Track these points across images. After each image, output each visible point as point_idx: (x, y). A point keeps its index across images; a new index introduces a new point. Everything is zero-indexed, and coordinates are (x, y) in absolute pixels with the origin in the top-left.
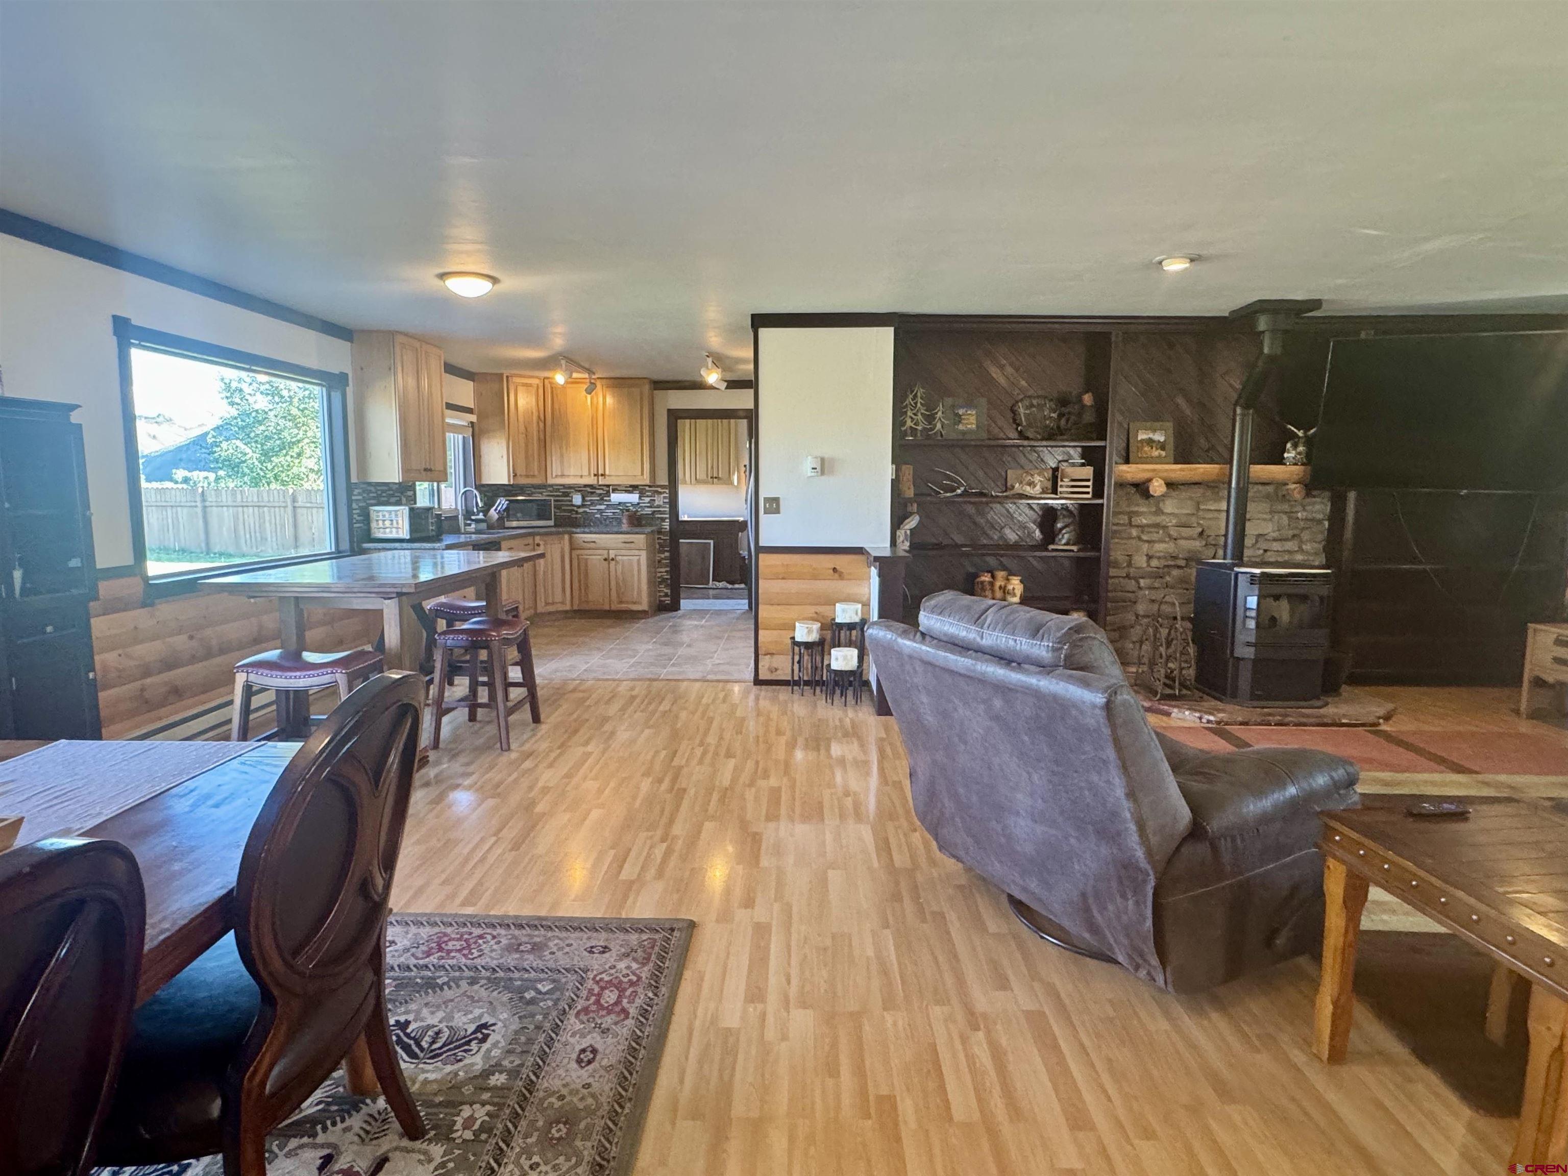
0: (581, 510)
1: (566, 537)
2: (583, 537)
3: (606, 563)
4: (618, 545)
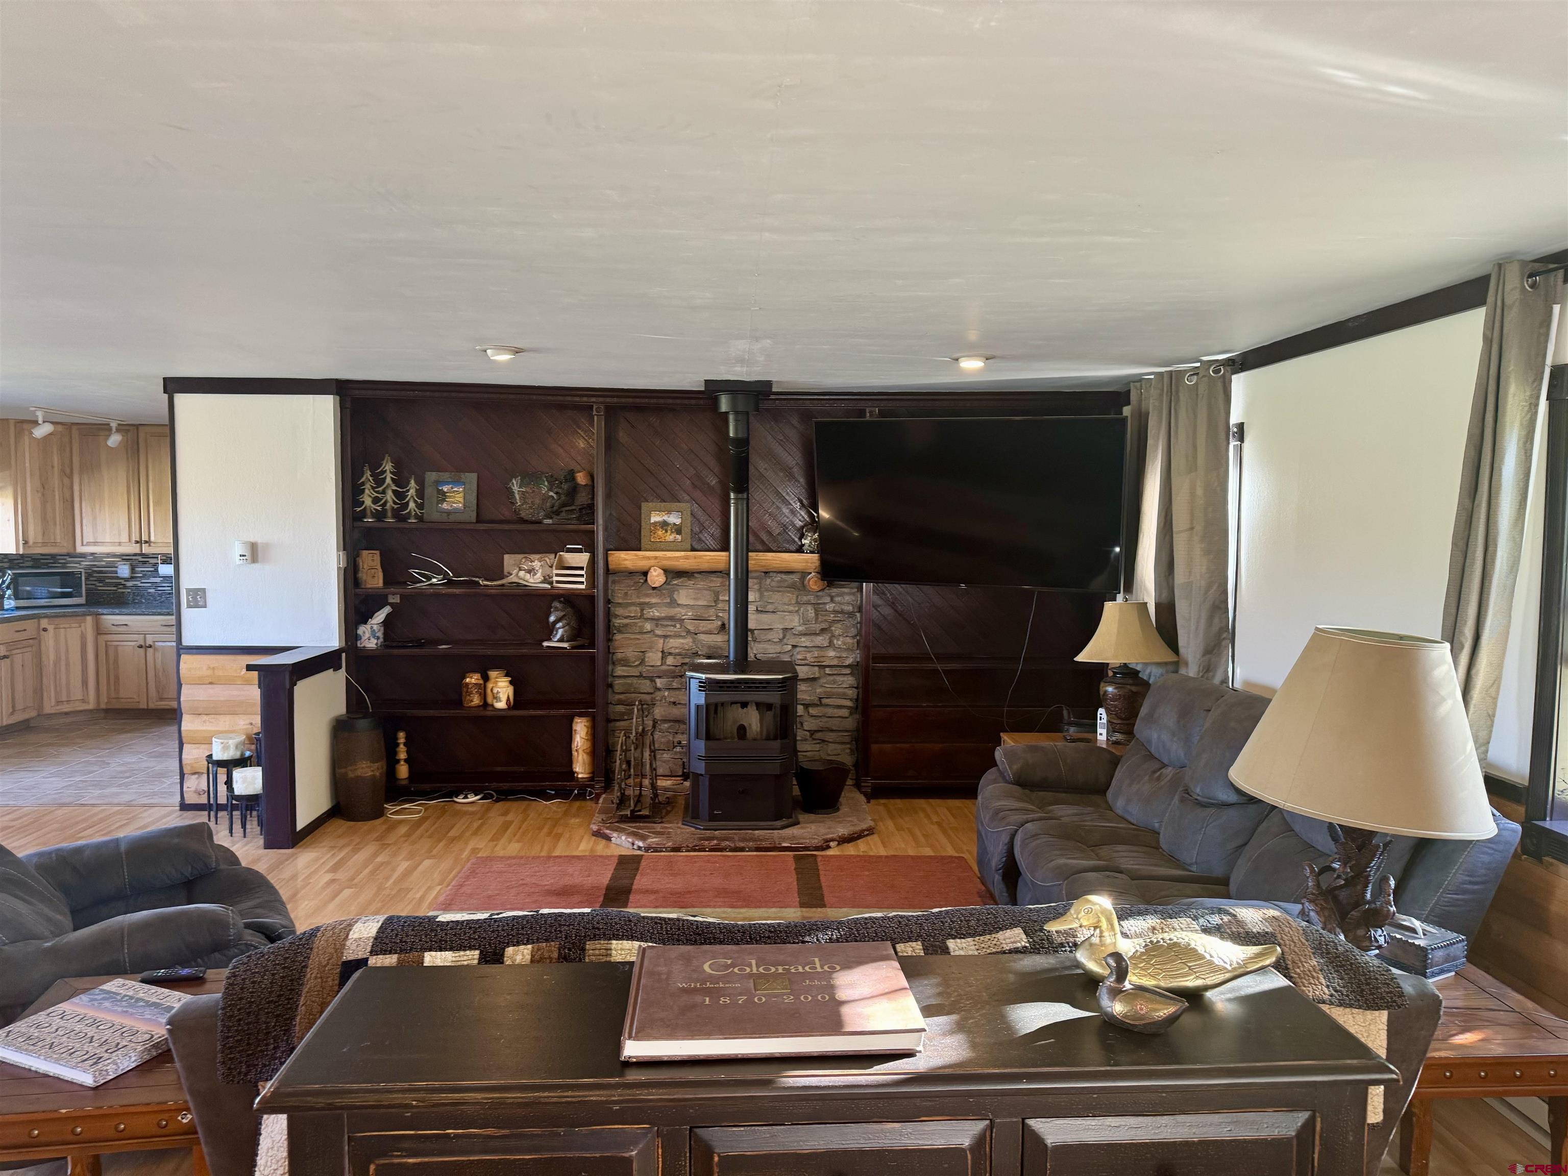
1: (89, 618)
2: (112, 619)
3: (142, 650)
4: (157, 629)
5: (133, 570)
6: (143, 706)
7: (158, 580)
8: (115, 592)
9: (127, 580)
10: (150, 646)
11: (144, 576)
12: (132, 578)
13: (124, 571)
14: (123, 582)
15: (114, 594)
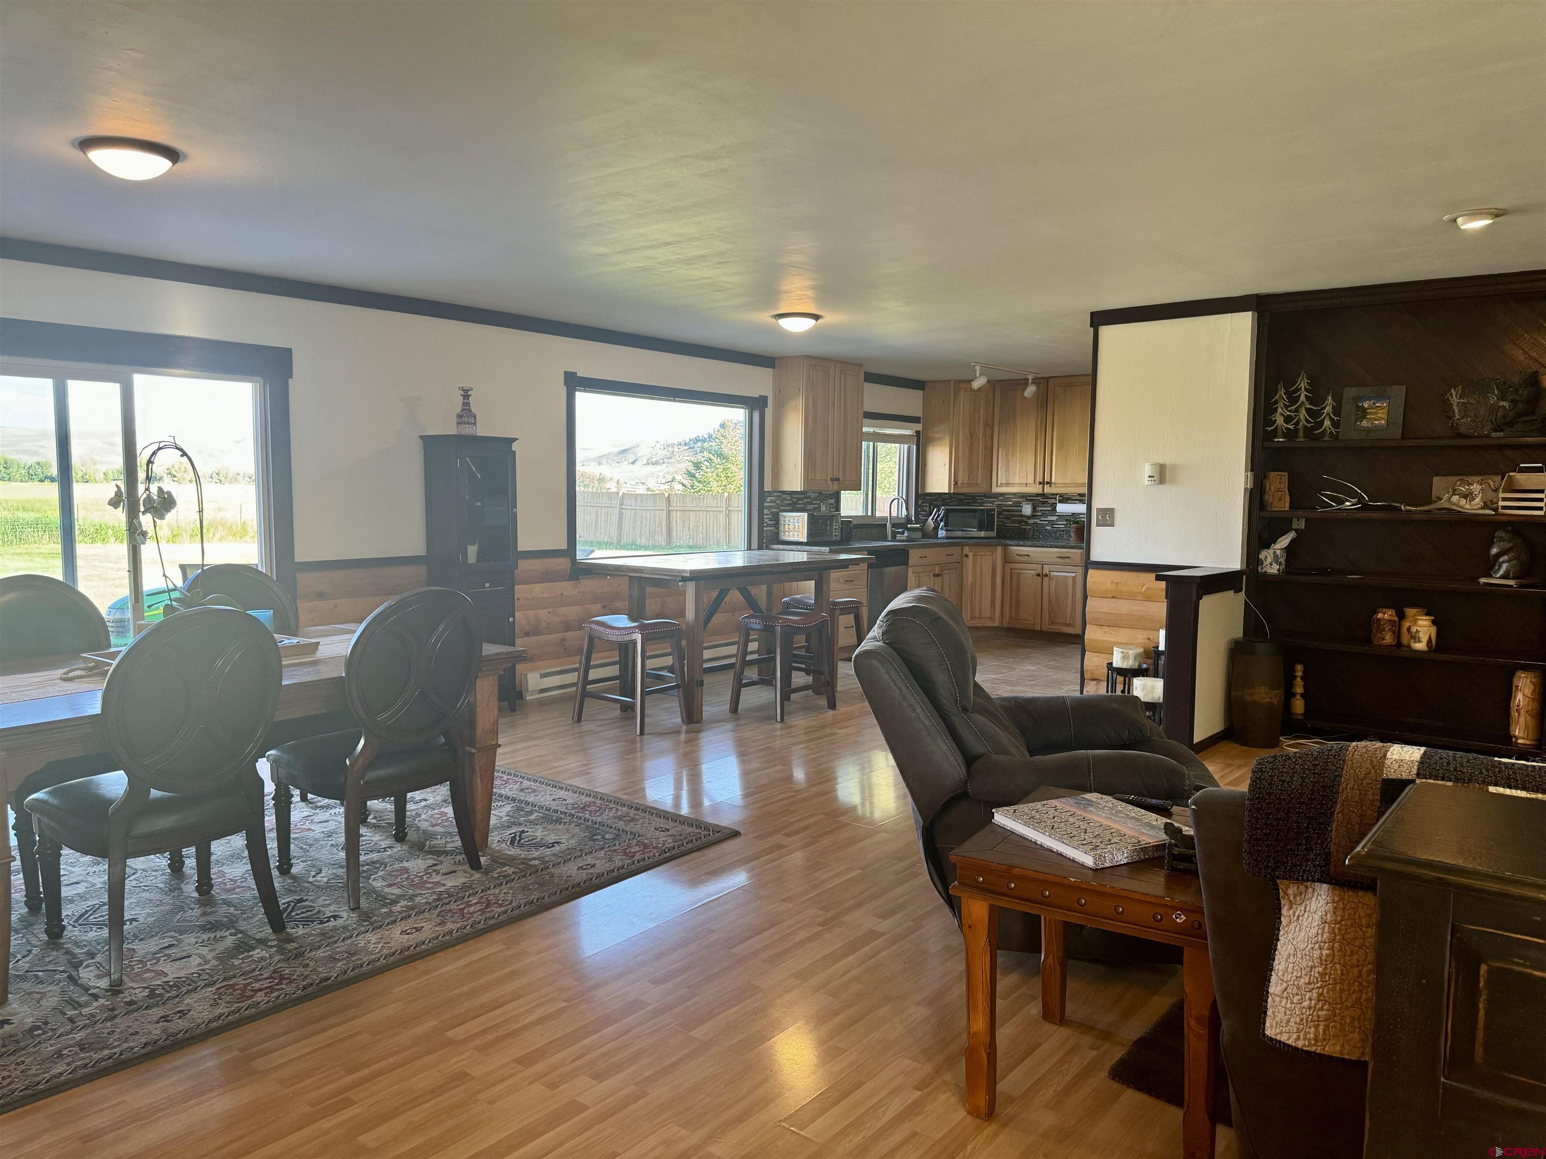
0: (1032, 521)
1: (999, 548)
2: (1019, 550)
3: (1039, 579)
4: (1053, 560)
6: (1038, 628)
7: (1054, 518)
8: (1019, 528)
9: (1029, 518)
10: (1046, 575)
11: (1042, 515)
12: (1033, 516)
13: (1027, 510)
14: (1025, 519)
15: (1017, 530)
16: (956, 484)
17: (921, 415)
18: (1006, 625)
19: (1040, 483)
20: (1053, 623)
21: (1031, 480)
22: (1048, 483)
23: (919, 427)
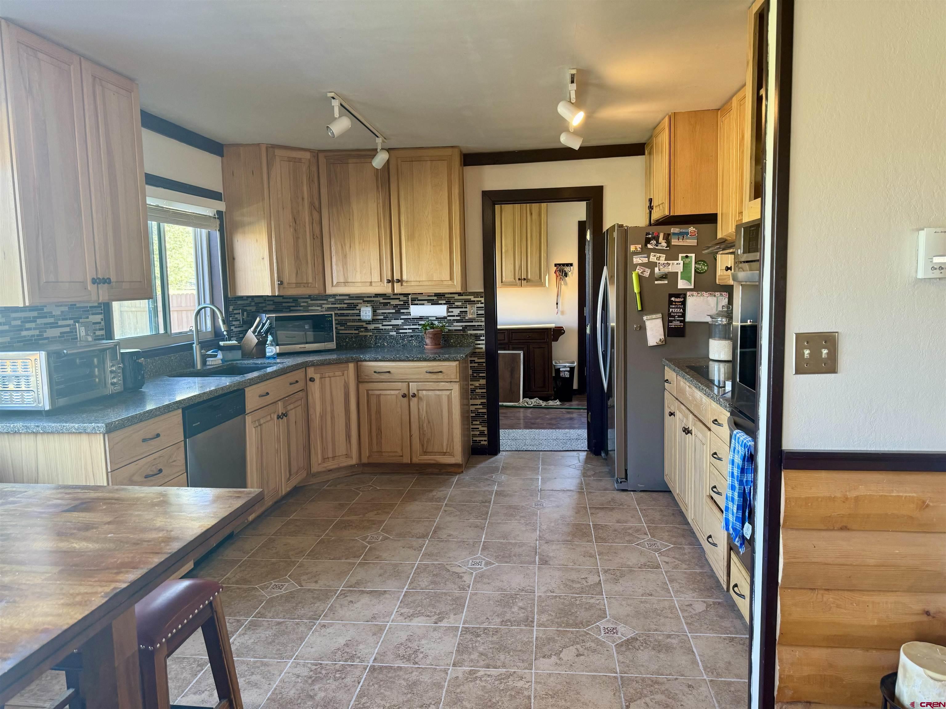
0: (372, 327)
1: (351, 366)
2: (374, 366)
3: (405, 400)
4: (422, 376)
5: (374, 311)
6: (406, 460)
7: (399, 322)
8: (357, 336)
9: (368, 322)
10: (414, 396)
11: (385, 319)
12: (374, 321)
13: (366, 313)
14: (364, 325)
15: (356, 337)
16: (281, 283)
17: (221, 191)
18: (365, 460)
19: (389, 281)
20: (425, 453)
21: (376, 277)
22: (398, 281)
23: (221, 206)
